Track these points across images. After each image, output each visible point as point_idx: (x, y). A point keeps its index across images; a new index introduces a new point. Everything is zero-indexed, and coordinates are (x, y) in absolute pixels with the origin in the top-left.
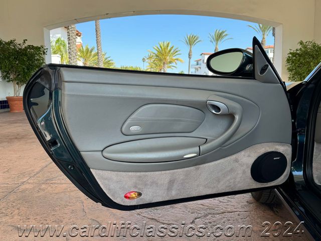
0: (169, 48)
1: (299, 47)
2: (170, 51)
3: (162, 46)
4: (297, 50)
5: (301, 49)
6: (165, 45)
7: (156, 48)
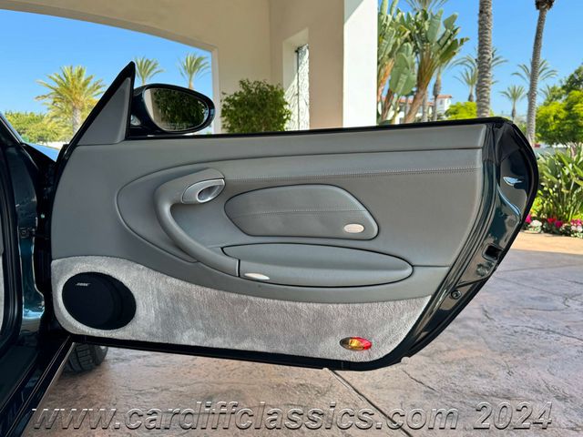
0: (83, 79)
1: (239, 89)
2: (85, 84)
3: (68, 73)
4: (236, 95)
5: (240, 92)
6: (76, 72)
7: (55, 77)
